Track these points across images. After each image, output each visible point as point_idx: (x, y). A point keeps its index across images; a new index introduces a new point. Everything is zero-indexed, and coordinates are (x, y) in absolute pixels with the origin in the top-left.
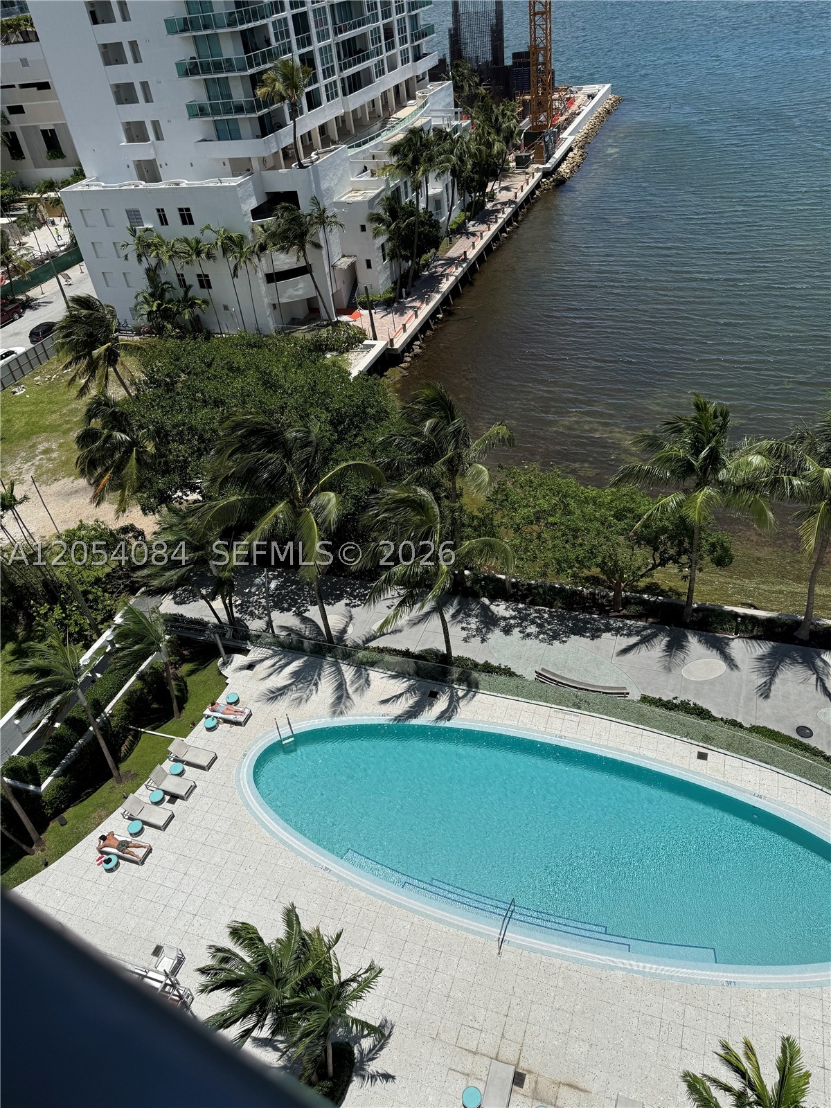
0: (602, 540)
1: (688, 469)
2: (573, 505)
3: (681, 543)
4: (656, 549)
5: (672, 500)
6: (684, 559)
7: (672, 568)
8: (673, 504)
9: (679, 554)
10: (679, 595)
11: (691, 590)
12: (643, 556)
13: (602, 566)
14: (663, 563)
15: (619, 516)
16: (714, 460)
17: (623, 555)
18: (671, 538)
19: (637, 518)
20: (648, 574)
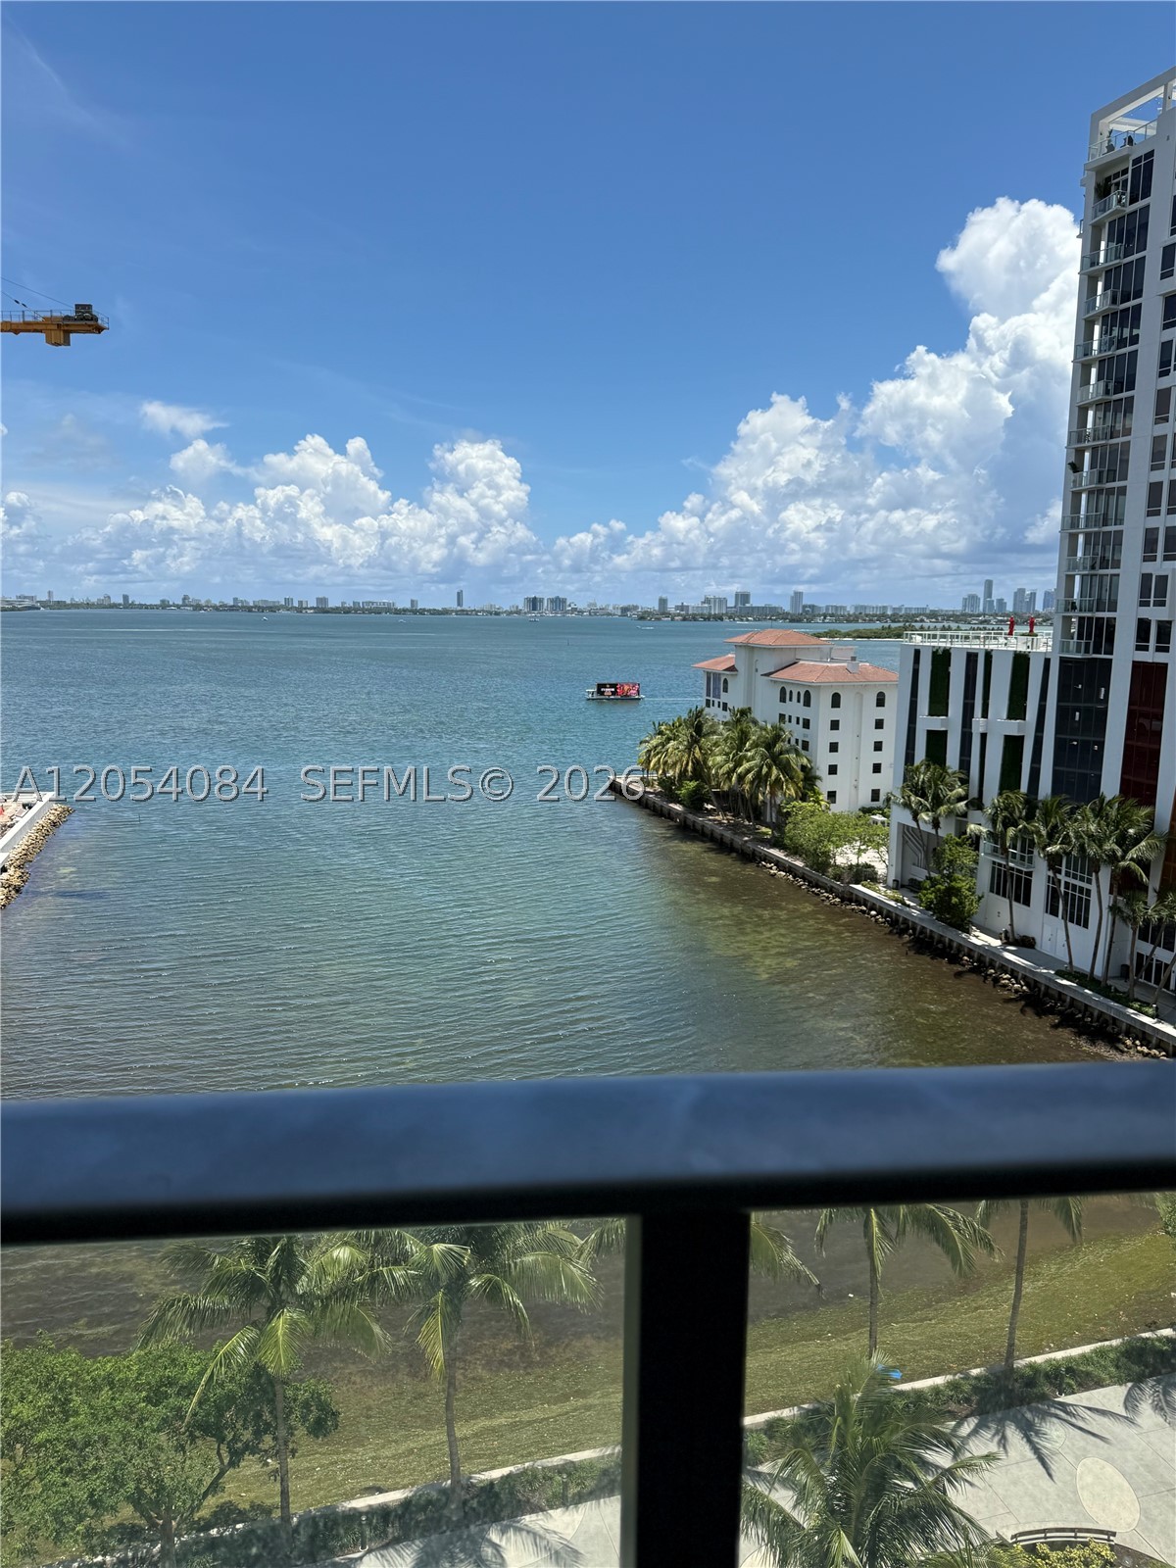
0: (132, 1449)
1: (254, 1288)
2: (76, 1401)
3: (259, 1415)
4: (221, 1440)
5: (238, 1343)
6: (268, 1441)
7: (250, 1466)
8: (242, 1350)
9: (258, 1434)
10: (268, 1511)
11: (285, 1494)
12: (199, 1463)
13: (136, 1500)
14: (236, 1457)
15: (156, 1397)
16: (288, 1265)
17: (170, 1465)
18: (242, 1410)
19: (188, 1391)
20: (215, 1487)
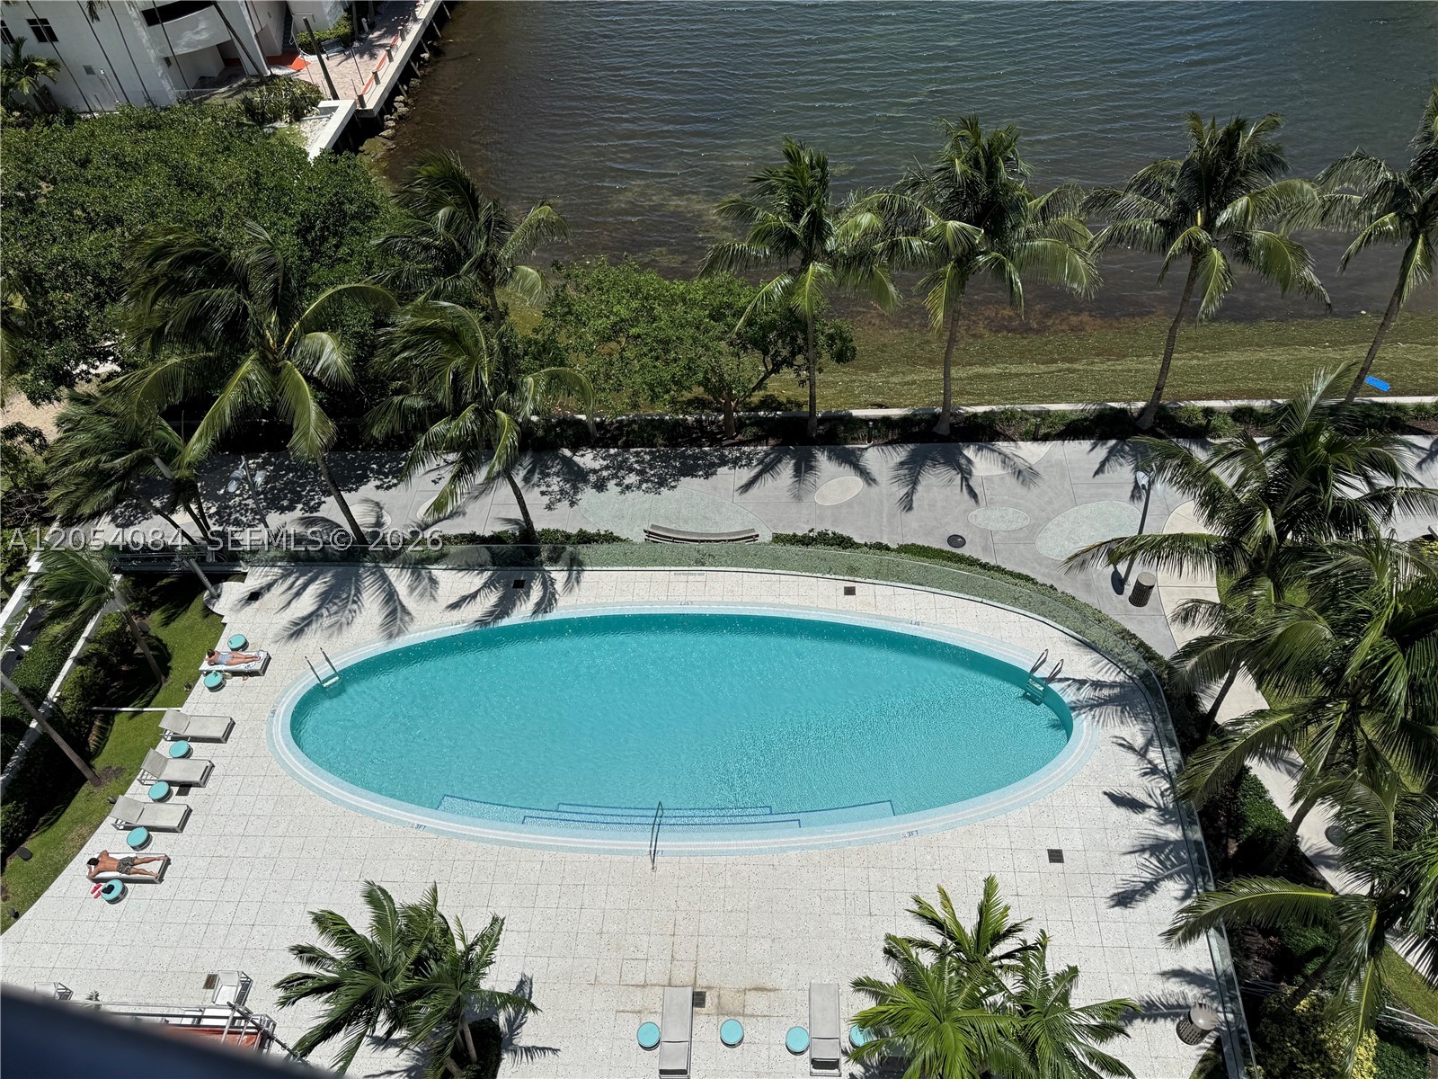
0: (701, 351)
1: (788, 240)
2: (658, 310)
3: (794, 339)
4: (766, 352)
5: (778, 284)
6: (800, 359)
7: (788, 374)
8: (778, 291)
9: (793, 354)
10: (799, 405)
11: (812, 397)
12: (751, 365)
13: (705, 383)
14: (776, 370)
15: (717, 316)
16: (817, 229)
17: (728, 365)
18: (781, 335)
19: (737, 315)
20: (760, 385)
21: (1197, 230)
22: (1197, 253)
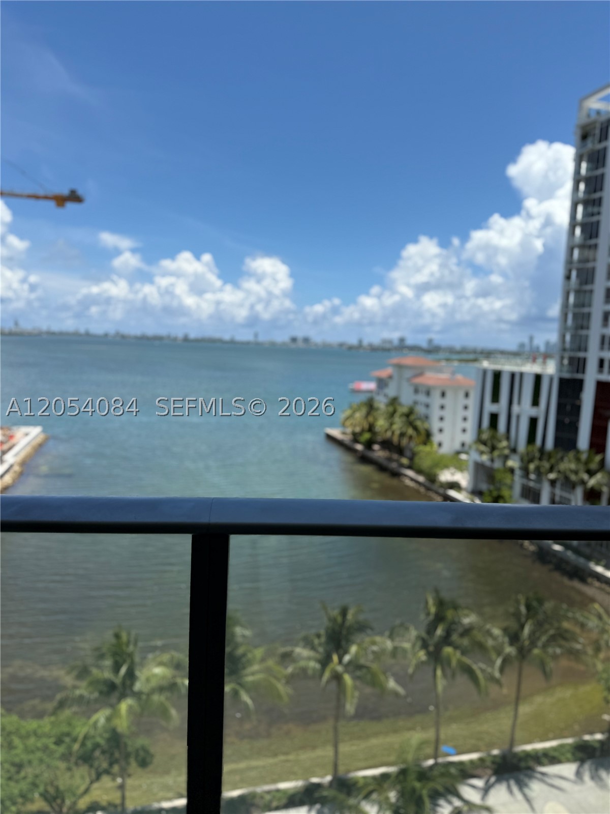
0: (43, 767)
1: (112, 687)
2: (17, 741)
3: (112, 754)
4: (91, 766)
5: (101, 717)
6: (116, 769)
7: (106, 781)
8: (102, 721)
9: (111, 764)
10: (115, 806)
11: (123, 798)
12: (79, 777)
13: (45, 796)
14: (98, 777)
15: (59, 742)
16: (131, 675)
17: (63, 782)
18: (103, 752)
19: (75, 740)
20: (87, 791)
21: (335, 664)
22: (337, 677)
